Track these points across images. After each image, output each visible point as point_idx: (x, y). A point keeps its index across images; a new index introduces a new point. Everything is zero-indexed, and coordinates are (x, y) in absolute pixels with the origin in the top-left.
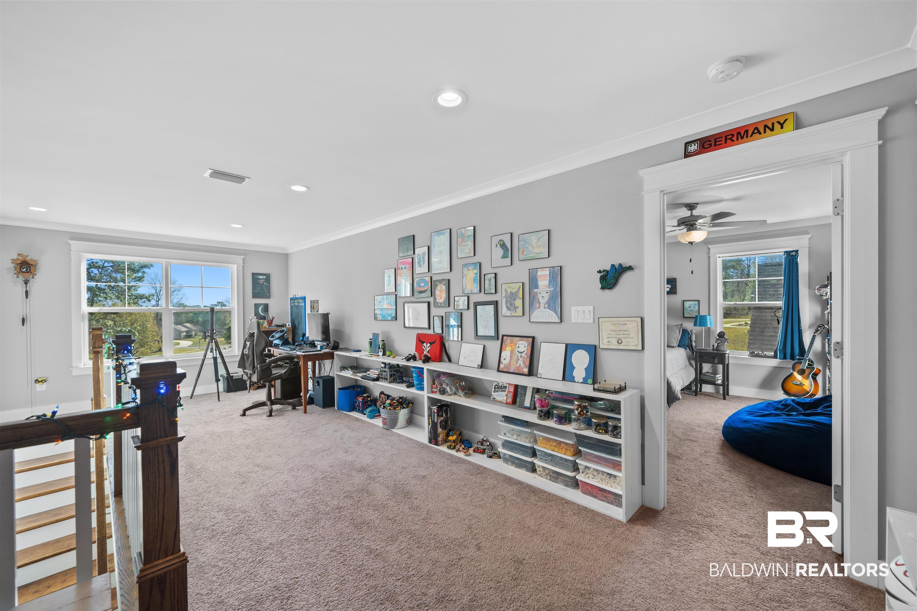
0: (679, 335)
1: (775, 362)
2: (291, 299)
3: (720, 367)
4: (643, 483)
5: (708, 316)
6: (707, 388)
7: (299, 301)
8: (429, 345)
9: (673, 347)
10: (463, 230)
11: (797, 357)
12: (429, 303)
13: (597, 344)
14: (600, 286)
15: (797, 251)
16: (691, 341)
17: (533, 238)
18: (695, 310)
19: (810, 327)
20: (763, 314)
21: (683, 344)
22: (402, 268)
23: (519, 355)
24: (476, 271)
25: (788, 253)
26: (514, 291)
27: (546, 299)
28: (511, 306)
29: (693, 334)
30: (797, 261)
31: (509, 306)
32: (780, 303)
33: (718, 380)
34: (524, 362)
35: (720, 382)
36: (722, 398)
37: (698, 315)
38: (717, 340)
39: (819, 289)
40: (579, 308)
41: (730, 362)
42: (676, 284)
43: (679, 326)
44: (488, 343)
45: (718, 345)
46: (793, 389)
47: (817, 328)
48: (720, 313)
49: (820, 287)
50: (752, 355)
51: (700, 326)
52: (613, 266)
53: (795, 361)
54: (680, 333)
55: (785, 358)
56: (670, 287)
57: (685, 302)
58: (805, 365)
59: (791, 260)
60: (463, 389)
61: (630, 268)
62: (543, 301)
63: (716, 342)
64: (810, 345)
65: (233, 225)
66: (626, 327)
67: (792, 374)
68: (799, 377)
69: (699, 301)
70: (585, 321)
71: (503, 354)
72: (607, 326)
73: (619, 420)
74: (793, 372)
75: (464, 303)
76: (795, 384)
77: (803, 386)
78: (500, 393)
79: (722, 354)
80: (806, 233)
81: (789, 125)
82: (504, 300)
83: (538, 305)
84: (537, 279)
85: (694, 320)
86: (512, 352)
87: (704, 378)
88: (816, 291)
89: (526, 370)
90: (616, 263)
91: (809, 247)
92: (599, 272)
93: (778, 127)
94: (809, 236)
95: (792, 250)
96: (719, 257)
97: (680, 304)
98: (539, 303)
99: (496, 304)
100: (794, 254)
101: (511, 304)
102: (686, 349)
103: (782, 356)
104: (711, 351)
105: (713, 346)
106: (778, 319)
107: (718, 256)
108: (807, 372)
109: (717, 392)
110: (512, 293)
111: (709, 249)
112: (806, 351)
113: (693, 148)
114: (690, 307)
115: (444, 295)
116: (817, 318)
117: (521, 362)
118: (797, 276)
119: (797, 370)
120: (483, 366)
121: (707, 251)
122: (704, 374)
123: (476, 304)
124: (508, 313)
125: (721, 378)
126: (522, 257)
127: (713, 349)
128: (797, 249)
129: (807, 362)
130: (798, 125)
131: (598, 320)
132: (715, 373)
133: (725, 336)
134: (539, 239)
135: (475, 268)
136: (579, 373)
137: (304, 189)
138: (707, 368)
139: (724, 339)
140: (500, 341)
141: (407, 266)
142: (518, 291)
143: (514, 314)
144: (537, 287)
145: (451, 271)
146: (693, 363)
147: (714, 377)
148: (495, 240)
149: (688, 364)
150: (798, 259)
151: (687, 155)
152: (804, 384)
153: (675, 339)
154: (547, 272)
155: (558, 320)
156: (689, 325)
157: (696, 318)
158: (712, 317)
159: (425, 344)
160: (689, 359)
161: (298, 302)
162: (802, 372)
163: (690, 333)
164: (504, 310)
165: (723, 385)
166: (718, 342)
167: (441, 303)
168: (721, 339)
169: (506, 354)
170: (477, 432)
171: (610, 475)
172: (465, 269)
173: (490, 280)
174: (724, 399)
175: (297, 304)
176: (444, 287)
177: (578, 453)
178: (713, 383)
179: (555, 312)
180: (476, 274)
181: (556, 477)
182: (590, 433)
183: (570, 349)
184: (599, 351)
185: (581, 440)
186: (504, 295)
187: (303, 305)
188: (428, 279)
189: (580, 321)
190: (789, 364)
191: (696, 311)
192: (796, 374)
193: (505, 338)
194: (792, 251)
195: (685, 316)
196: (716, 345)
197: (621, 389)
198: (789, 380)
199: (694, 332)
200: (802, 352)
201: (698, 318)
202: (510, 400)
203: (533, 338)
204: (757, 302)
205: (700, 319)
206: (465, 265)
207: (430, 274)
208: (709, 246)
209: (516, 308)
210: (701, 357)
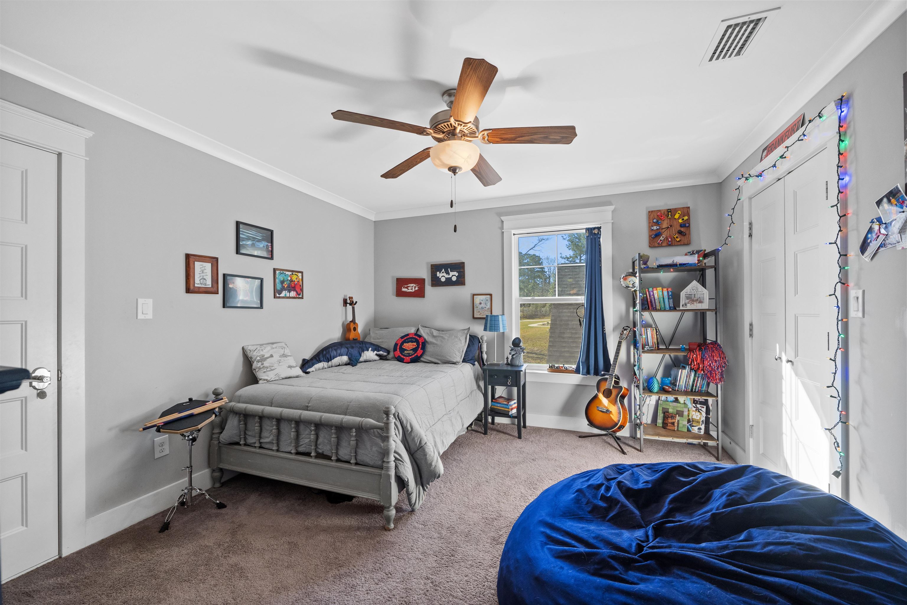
0: (465, 345)
1: (576, 379)
3: (515, 389)
5: (500, 317)
9: (454, 363)
11: (603, 373)
15: (599, 228)
16: (482, 352)
18: (487, 307)
19: (615, 329)
20: (564, 314)
21: (470, 358)
25: (590, 230)
29: (484, 342)
30: (600, 241)
32: (582, 299)
33: (512, 409)
35: (514, 411)
36: (517, 435)
37: (489, 314)
38: (512, 350)
39: (625, 279)
41: (527, 380)
42: (464, 271)
43: (466, 332)
45: (513, 358)
46: (598, 417)
47: (623, 331)
48: (516, 312)
49: (626, 276)
50: (554, 369)
51: (491, 330)
53: (599, 378)
54: (466, 341)
55: (588, 373)
56: (457, 274)
57: (475, 296)
58: (610, 384)
59: (593, 240)
63: (510, 354)
64: (615, 355)
67: (596, 397)
68: (605, 401)
69: (491, 295)
74: (598, 393)
76: (601, 411)
77: (609, 414)
79: (517, 370)
80: (609, 203)
85: (483, 321)
87: (496, 406)
88: (622, 280)
91: (612, 223)
94: (612, 208)
95: (594, 226)
96: (514, 234)
97: (469, 298)
100: (596, 231)
102: (474, 365)
103: (585, 370)
104: (505, 368)
105: (507, 358)
106: (579, 320)
107: (513, 232)
108: (614, 393)
111: (502, 222)
112: (612, 363)
114: (481, 304)
116: (621, 319)
118: (600, 261)
119: (602, 390)
121: (500, 225)
122: (496, 402)
125: (516, 405)
127: (507, 365)
128: (599, 226)
129: (614, 379)
132: (509, 398)
133: (521, 344)
138: (500, 391)
139: (519, 348)
146: (482, 384)
147: (507, 405)
149: (475, 387)
150: (601, 239)
152: (611, 412)
153: (459, 351)
156: (478, 329)
157: (486, 319)
158: (505, 317)
160: (477, 379)
162: (608, 394)
163: (481, 341)
165: (518, 414)
166: (513, 353)
168: (516, 348)
174: (520, 435)
178: (505, 414)
190: (594, 380)
191: (488, 309)
192: (601, 396)
194: (594, 228)
195: (475, 316)
196: (510, 357)
198: (594, 405)
199: (485, 338)
200: (607, 366)
201: (489, 319)
204: (557, 297)
205: (491, 320)
208: (503, 218)
210: (491, 376)
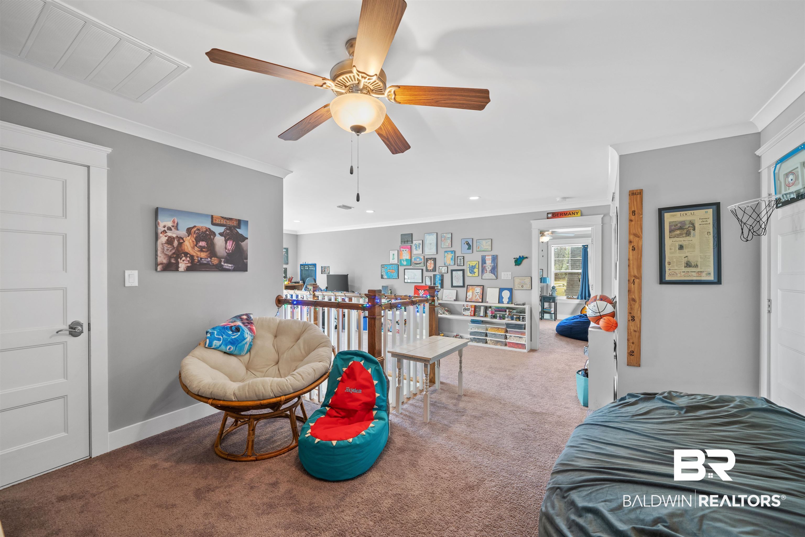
1: (577, 301)
2: (301, 265)
3: (553, 304)
4: (531, 341)
6: (547, 316)
7: (310, 266)
8: (423, 291)
10: (445, 234)
11: (587, 298)
12: (422, 270)
13: (513, 288)
14: (515, 264)
15: (587, 245)
17: (484, 242)
20: (573, 277)
22: (403, 251)
23: (477, 294)
24: (452, 255)
25: (584, 246)
26: (473, 265)
27: (490, 269)
28: (472, 272)
31: (471, 271)
32: (580, 271)
34: (479, 297)
35: (553, 312)
40: (505, 273)
41: (557, 301)
44: (459, 289)
48: (553, 276)
50: (568, 298)
51: (543, 283)
52: (520, 256)
53: (586, 300)
55: (582, 299)
59: (585, 250)
60: (447, 311)
61: (527, 258)
62: (488, 270)
65: (295, 221)
66: (525, 281)
67: (585, 306)
69: (543, 270)
70: (508, 278)
71: (468, 294)
72: (517, 281)
73: (525, 316)
75: (445, 270)
78: (467, 312)
79: (554, 297)
81: (579, 214)
82: (468, 269)
83: (486, 272)
84: (485, 260)
86: (473, 293)
87: (545, 310)
89: (481, 300)
90: (521, 255)
92: (514, 258)
93: (576, 214)
96: (552, 247)
98: (487, 271)
99: (463, 270)
100: (586, 246)
101: (472, 271)
104: (549, 296)
106: (579, 280)
109: (551, 318)
110: (472, 266)
113: (550, 215)
115: (432, 266)
117: (478, 297)
118: (588, 258)
120: (456, 300)
122: (545, 309)
123: (452, 271)
124: (471, 275)
125: (553, 310)
126: (478, 250)
127: (550, 295)
130: (582, 215)
131: (513, 278)
132: (550, 307)
134: (486, 243)
135: (452, 253)
136: (506, 300)
137: (372, 212)
138: (546, 305)
139: (555, 290)
140: (466, 288)
141: (407, 250)
142: (476, 265)
143: (473, 275)
144: (485, 263)
145: (437, 253)
146: (541, 302)
147: (550, 310)
148: (464, 241)
150: (588, 249)
151: (548, 218)
154: (490, 257)
155: (495, 278)
158: (549, 278)
159: (420, 291)
160: (539, 300)
161: (309, 268)
164: (468, 273)
165: (554, 313)
166: (552, 291)
167: (430, 270)
169: (470, 294)
170: (452, 332)
171: (520, 337)
172: (446, 254)
173: (460, 259)
174: (555, 321)
175: (308, 268)
176: (433, 262)
177: (507, 331)
178: (549, 313)
179: (494, 274)
180: (452, 256)
181: (497, 343)
182: (514, 322)
183: (501, 290)
184: (514, 290)
185: (508, 325)
186: (468, 266)
187: (314, 269)
188: (422, 257)
189: (505, 278)
190: (584, 301)
193: (468, 286)
196: (551, 293)
197: (524, 304)
200: (590, 295)
202: (472, 314)
203: (483, 286)
204: (570, 270)
205: (543, 279)
206: (446, 252)
207: (423, 255)
209: (474, 273)
210: (544, 299)
